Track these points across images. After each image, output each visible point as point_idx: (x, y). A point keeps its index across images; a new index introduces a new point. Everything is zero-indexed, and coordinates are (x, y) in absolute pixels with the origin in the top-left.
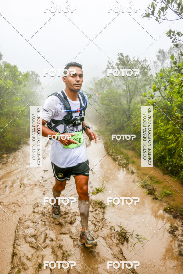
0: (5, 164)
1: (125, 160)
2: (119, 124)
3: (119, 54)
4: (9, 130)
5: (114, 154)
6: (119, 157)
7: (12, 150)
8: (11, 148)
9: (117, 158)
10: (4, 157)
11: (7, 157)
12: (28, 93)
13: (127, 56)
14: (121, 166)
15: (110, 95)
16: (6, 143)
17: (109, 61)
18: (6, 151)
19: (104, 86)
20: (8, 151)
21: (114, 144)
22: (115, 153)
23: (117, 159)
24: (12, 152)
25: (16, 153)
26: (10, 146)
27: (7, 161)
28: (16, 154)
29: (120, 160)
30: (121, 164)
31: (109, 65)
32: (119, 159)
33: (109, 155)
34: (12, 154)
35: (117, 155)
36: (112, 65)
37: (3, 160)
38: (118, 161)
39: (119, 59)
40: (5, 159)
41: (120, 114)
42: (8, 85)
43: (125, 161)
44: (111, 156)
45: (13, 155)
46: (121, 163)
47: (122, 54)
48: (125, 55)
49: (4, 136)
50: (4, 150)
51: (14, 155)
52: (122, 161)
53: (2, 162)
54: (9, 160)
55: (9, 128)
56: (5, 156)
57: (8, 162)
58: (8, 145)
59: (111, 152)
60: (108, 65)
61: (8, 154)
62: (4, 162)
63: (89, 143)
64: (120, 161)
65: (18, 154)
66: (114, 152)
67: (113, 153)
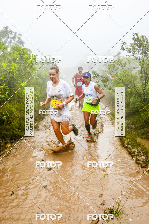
0: (7, 156)
1: (143, 155)
2: (133, 108)
3: (134, 34)
4: (16, 116)
5: (129, 146)
6: (136, 151)
7: (18, 138)
8: (17, 136)
9: (134, 152)
10: (7, 148)
11: (11, 146)
12: (44, 76)
13: (143, 36)
14: (140, 165)
15: (124, 78)
16: (12, 130)
17: (123, 42)
18: (11, 139)
19: (118, 68)
20: (14, 140)
21: (128, 131)
22: (131, 145)
23: (134, 155)
24: (17, 141)
25: (22, 141)
26: (16, 134)
27: (10, 152)
28: (22, 143)
29: (138, 155)
30: (140, 162)
31: (124, 46)
32: (136, 153)
33: (124, 146)
34: (18, 143)
35: (133, 148)
36: (127, 45)
37: (5, 151)
38: (135, 157)
39: (134, 39)
40: (8, 150)
41: (135, 98)
42: (13, 68)
43: (143, 157)
44: (127, 148)
45: (18, 145)
46: (139, 160)
47: (137, 34)
48: (140, 35)
49: (11, 123)
50: (8, 140)
51: (20, 144)
52: (139, 157)
53: (3, 153)
54: (12, 151)
55: (17, 114)
56: (9, 145)
57: (11, 154)
58: (14, 132)
59: (126, 142)
60: (122, 45)
61: (12, 142)
62: (5, 155)
63: (101, 129)
64: (138, 157)
65: (24, 142)
66: (130, 143)
67: (128, 144)
